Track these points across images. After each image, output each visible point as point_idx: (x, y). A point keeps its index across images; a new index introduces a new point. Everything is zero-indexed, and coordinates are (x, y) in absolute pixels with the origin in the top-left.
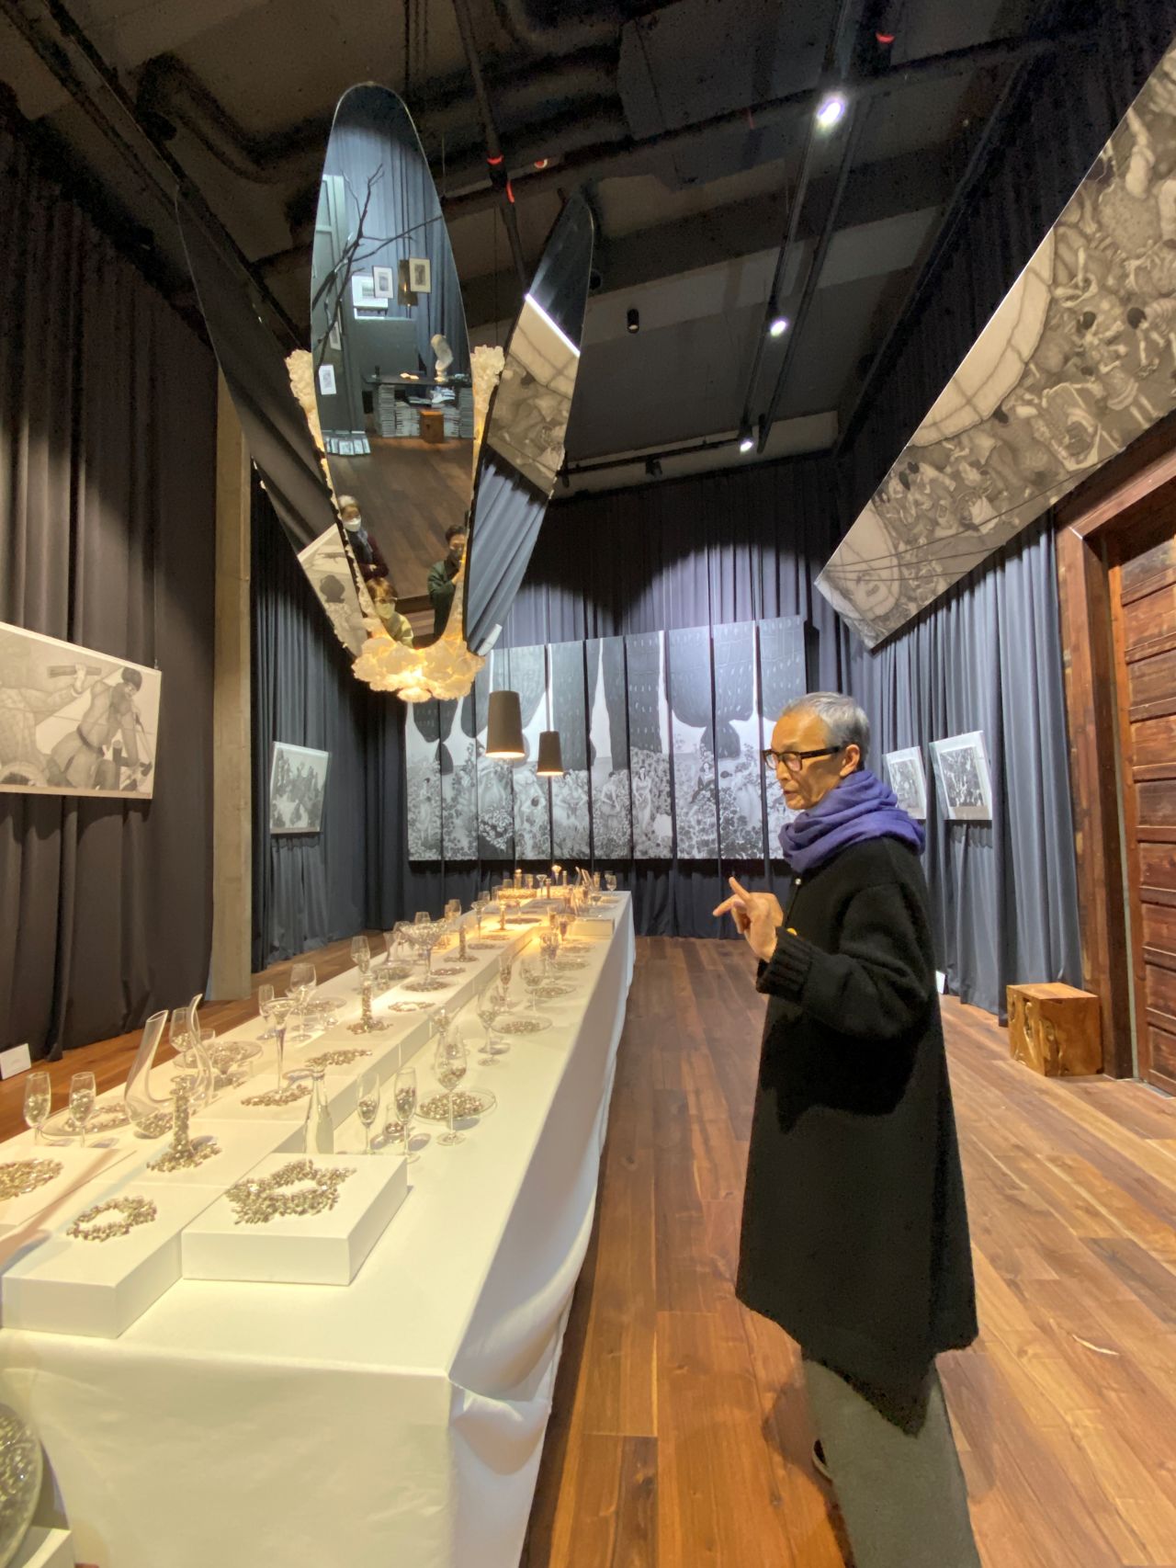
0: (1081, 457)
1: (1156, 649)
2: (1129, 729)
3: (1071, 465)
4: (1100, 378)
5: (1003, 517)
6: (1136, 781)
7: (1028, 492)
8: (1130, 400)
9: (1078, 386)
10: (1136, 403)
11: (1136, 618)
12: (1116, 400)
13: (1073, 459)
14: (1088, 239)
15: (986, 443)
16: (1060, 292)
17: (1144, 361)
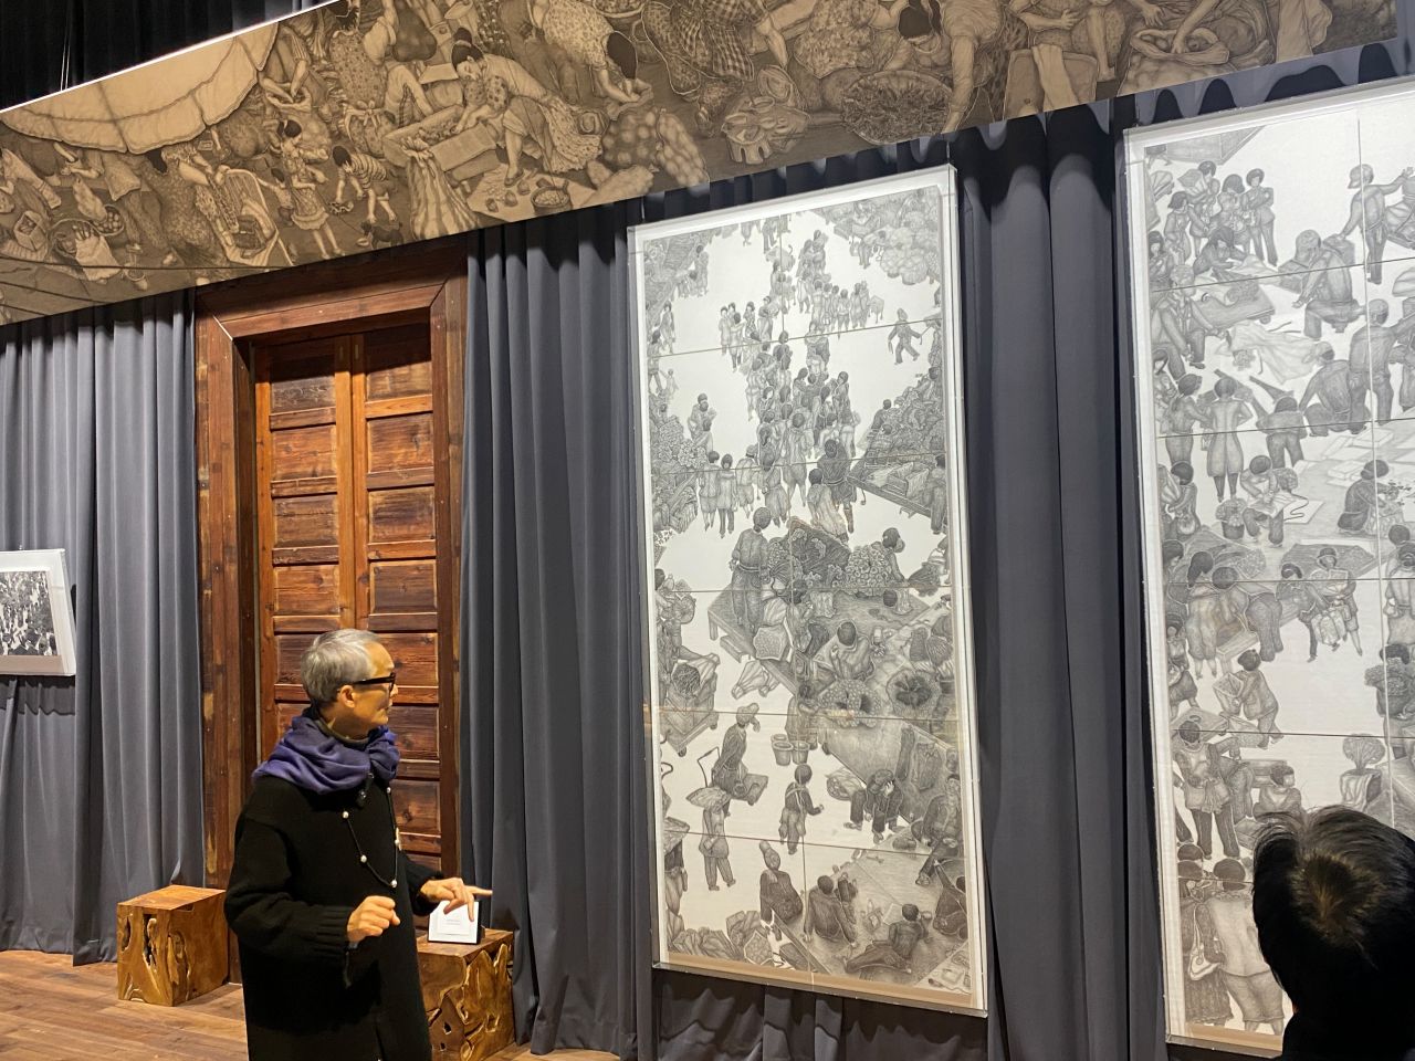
0: (248, 253)
1: (308, 489)
2: (272, 575)
3: (234, 255)
4: (289, 188)
5: (126, 272)
6: (277, 633)
7: (169, 258)
8: (317, 225)
9: (265, 184)
10: (321, 230)
11: (287, 449)
12: (303, 219)
13: (238, 251)
14: (313, 60)
15: (124, 180)
16: (266, 83)
17: (339, 199)
